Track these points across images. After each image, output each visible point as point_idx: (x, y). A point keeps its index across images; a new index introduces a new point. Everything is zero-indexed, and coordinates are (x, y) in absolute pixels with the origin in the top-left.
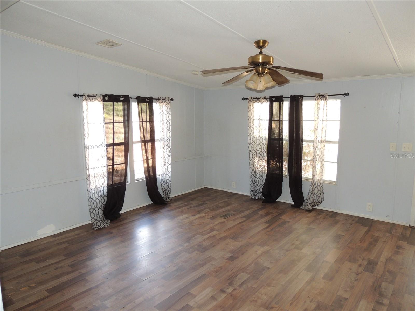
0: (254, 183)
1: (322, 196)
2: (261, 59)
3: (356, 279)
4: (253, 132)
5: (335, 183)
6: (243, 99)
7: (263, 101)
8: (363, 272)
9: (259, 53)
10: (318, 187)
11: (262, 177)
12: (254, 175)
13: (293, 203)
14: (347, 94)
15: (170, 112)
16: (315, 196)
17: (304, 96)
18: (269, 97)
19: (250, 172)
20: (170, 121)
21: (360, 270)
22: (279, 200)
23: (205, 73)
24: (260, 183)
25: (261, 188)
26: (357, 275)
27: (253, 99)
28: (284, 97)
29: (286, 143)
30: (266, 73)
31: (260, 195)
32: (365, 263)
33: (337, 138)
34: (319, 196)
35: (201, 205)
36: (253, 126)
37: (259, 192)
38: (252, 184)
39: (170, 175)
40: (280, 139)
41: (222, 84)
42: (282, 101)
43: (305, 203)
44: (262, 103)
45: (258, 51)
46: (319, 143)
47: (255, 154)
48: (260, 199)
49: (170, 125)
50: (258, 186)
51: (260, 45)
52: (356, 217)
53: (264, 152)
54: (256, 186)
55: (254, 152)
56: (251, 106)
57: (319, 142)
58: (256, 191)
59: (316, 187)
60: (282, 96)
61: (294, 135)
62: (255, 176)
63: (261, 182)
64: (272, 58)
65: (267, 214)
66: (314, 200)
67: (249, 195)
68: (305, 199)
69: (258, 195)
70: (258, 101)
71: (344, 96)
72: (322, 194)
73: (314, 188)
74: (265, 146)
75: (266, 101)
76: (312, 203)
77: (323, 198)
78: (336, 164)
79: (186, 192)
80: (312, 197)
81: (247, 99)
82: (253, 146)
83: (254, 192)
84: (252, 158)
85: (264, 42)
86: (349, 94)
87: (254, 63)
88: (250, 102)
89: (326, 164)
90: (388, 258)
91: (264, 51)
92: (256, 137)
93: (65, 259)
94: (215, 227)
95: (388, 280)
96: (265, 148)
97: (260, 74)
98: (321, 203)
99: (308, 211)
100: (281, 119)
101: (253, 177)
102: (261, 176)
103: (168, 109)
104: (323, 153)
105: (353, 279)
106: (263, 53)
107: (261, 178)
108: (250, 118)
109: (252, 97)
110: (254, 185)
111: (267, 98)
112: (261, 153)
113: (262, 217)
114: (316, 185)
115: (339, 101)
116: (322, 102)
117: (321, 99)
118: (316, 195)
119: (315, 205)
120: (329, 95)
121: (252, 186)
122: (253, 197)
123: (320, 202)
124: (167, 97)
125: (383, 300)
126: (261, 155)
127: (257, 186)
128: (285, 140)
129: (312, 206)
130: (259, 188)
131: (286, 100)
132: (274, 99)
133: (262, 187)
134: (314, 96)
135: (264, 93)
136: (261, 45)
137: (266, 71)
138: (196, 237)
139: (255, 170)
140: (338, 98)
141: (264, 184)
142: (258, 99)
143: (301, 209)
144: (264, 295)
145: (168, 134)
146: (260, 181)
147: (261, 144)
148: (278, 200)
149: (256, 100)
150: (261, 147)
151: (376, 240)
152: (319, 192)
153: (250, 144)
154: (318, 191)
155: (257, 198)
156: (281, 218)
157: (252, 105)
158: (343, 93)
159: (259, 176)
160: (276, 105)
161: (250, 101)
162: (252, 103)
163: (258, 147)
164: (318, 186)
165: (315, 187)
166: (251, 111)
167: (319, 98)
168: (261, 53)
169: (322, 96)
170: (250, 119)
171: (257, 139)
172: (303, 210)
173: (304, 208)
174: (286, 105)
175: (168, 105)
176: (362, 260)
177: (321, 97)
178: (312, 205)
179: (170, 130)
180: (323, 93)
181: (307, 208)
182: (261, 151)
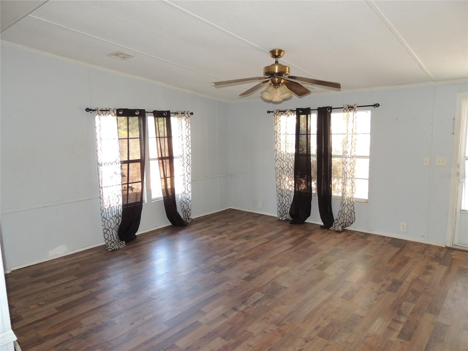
0: (281, 202)
1: (353, 215)
2: (277, 69)
3: (377, 298)
4: (279, 147)
5: (366, 202)
6: (269, 112)
7: (289, 113)
8: (386, 291)
9: (275, 63)
10: (348, 206)
11: (290, 197)
12: (281, 194)
13: (322, 224)
14: (377, 105)
15: (189, 127)
16: (345, 216)
17: (332, 108)
18: (296, 110)
19: (277, 191)
20: (190, 137)
21: (383, 289)
22: (308, 220)
23: (218, 84)
24: (287, 203)
25: (288, 208)
26: (379, 294)
27: (279, 112)
28: (311, 109)
29: (314, 159)
30: (282, 84)
31: (288, 216)
32: (390, 283)
33: (367, 153)
34: (349, 215)
35: (223, 226)
36: (279, 141)
37: (287, 212)
38: (279, 204)
39: (190, 194)
40: (308, 155)
41: (239, 96)
42: (310, 113)
43: (335, 224)
44: (289, 116)
45: (273, 61)
46: (349, 158)
47: (282, 171)
48: (287, 220)
49: (190, 140)
50: (286, 206)
51: (276, 54)
52: (389, 238)
53: (292, 169)
54: (283, 206)
55: (280, 169)
56: (276, 119)
57: (348, 158)
58: (284, 211)
59: (346, 206)
60: (310, 108)
61: (323, 150)
62: (282, 196)
63: (288, 202)
64: (287, 67)
65: (293, 235)
66: (344, 220)
67: (276, 216)
68: (335, 219)
69: (285, 216)
70: (284, 114)
71: (375, 107)
72: (353, 213)
73: (344, 207)
74: (292, 162)
75: (293, 114)
76: (342, 223)
77: (354, 218)
78: (367, 181)
79: (208, 213)
80: (342, 217)
81: (272, 112)
82: (279, 163)
83: (282, 212)
84: (279, 176)
85: (280, 51)
86: (379, 105)
87: (269, 73)
88: (276, 115)
89: (357, 182)
90: (415, 278)
91: (281, 60)
92: (282, 152)
93: (76, 279)
94: (235, 248)
95: (410, 300)
96: (292, 165)
97: (276, 85)
98: (352, 223)
99: (338, 232)
100: (308, 133)
101: (280, 196)
102: (288, 195)
103: (187, 124)
104: (353, 169)
105: (373, 299)
106: (279, 63)
107: (288, 197)
108: (276, 132)
109: (277, 110)
110: (281, 205)
111: (294, 111)
112: (288, 170)
113: (287, 238)
114: (347, 204)
115: (369, 112)
116: (351, 113)
117: (350, 110)
118: (346, 214)
119: (346, 225)
120: (358, 107)
121: (279, 206)
122: (281, 218)
123: (351, 222)
124: (186, 110)
125: (400, 318)
126: (288, 172)
127: (284, 206)
128: (314, 156)
129: (343, 227)
130: (286, 208)
131: (314, 113)
132: (301, 112)
133: (290, 207)
134: (343, 108)
135: (281, 104)
136: (277, 54)
137: (282, 81)
138: (213, 258)
139: (282, 189)
140: (369, 110)
141: (292, 204)
142: (284, 112)
143: (330, 230)
144: (277, 312)
145: (188, 151)
146: (287, 200)
147: (288, 160)
148: (306, 221)
149: (282, 113)
150: (288, 164)
151: (406, 261)
152: (350, 211)
153: (276, 161)
154: (349, 210)
155: (284, 219)
156: (307, 239)
157: (278, 119)
158: (374, 104)
159: (286, 195)
160: (303, 117)
161: (276, 114)
162: (278, 116)
163: (284, 163)
164: (348, 204)
165: (345, 205)
166: (278, 125)
167: (348, 110)
168: (277, 62)
169: (351, 108)
170: (276, 134)
171: (284, 155)
172: (333, 231)
173: (333, 229)
174: (314, 118)
175: (187, 120)
176: (387, 280)
177: (350, 109)
178: (342, 225)
179: (190, 146)
180: (352, 104)
181: (336, 229)
182: (288, 168)
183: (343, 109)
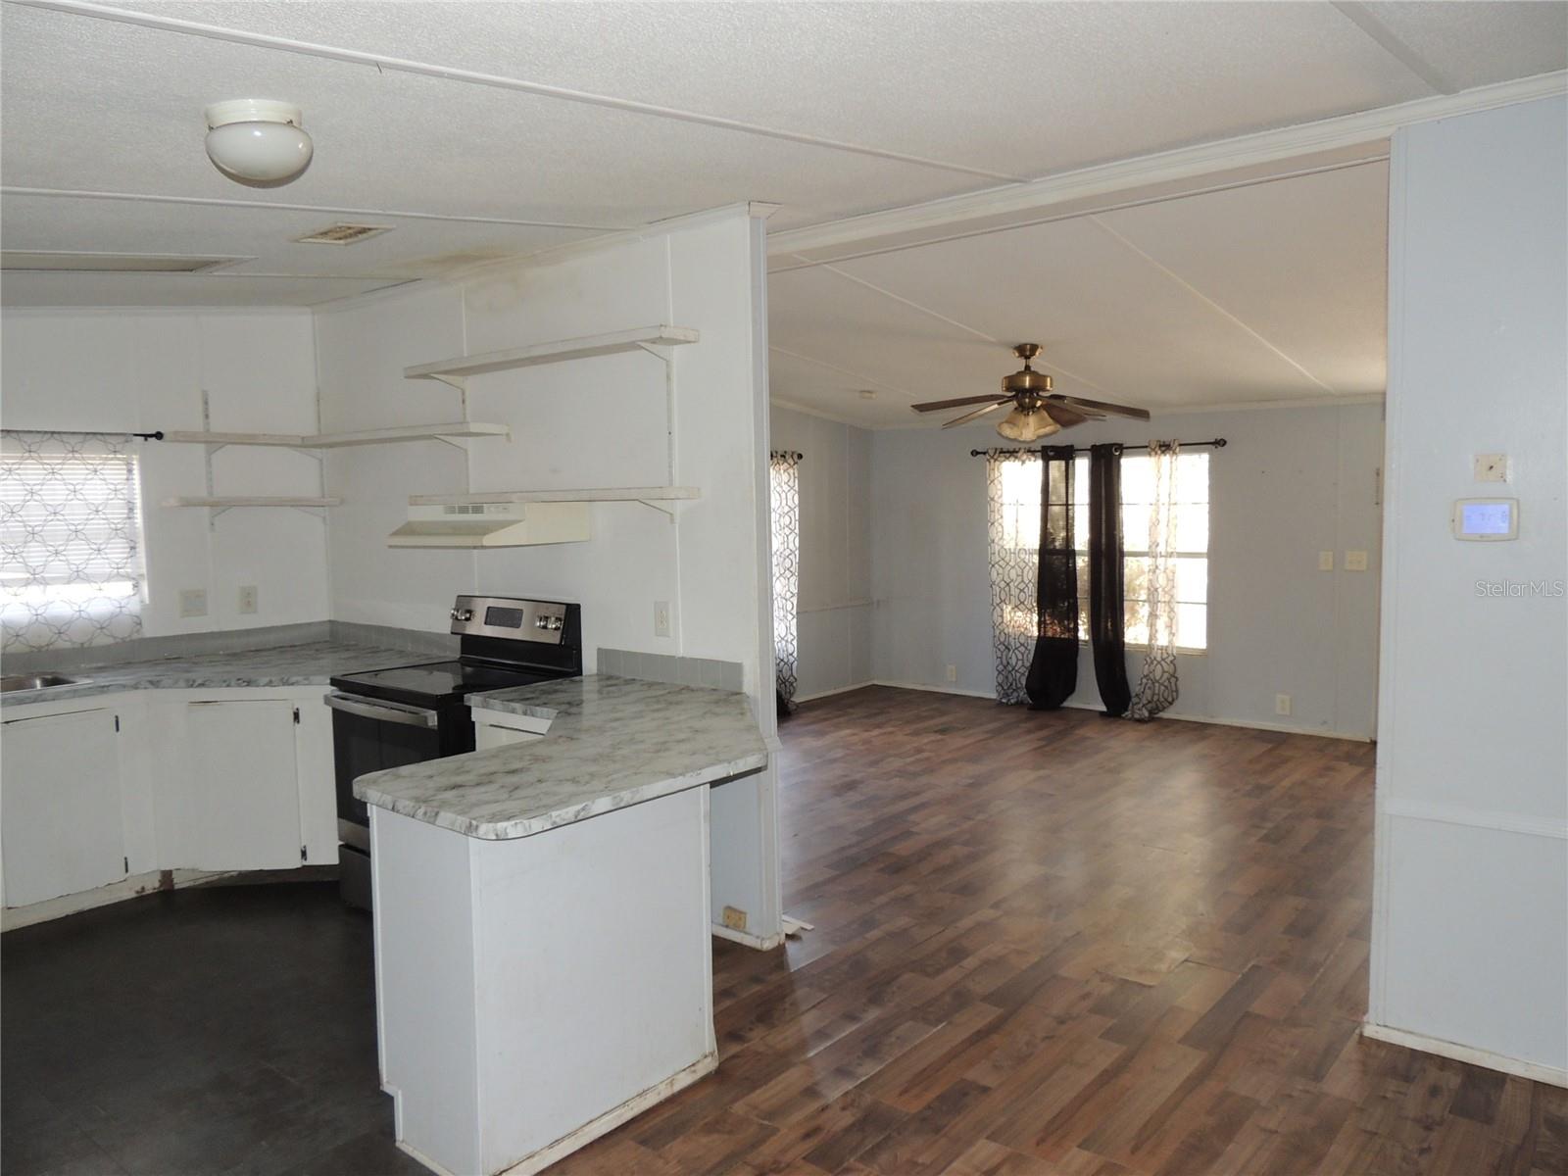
0: (1005, 662)
1: (1173, 684)
2: (1027, 382)
4: (1000, 534)
5: (1202, 656)
6: (975, 453)
7: (1025, 457)
8: (1241, 797)
9: (1023, 369)
10: (1163, 663)
11: (1026, 648)
12: (1004, 645)
13: (1103, 708)
14: (1220, 443)
15: (796, 488)
16: (1157, 685)
17: (1124, 446)
18: (1041, 449)
19: (994, 636)
20: (797, 510)
21: (1237, 794)
22: (1071, 703)
24: (1020, 663)
25: (1023, 674)
27: (1000, 453)
28: (1076, 448)
29: (1082, 563)
30: (1039, 408)
31: (1022, 694)
32: (1250, 787)
33: (1202, 543)
34: (1166, 684)
36: (1000, 521)
37: (1019, 685)
38: (1001, 667)
39: (795, 642)
40: (1069, 553)
42: (1073, 458)
43: (1133, 705)
44: (1023, 462)
45: (1021, 364)
46: (1163, 559)
47: (1007, 589)
48: (1020, 704)
49: (797, 518)
50: (1016, 672)
51: (1026, 351)
52: (1253, 729)
53: (1030, 585)
54: (1010, 672)
55: (1003, 584)
56: (994, 470)
57: (1161, 556)
58: (1011, 685)
59: (1159, 663)
60: (1072, 446)
61: (1103, 540)
62: (1006, 647)
63: (1023, 660)
64: (1049, 379)
65: (1040, 728)
66: (1154, 694)
67: (993, 696)
68: (1133, 694)
69: (1015, 694)
70: (1012, 459)
71: (1216, 447)
72: (1173, 680)
73: (1152, 667)
74: (1031, 568)
75: (1033, 459)
76: (1149, 702)
77: (1177, 691)
78: (1205, 607)
80: (1149, 688)
81: (984, 453)
82: (1001, 571)
83: (1006, 688)
84: (999, 601)
85: (1034, 348)
86: (1225, 443)
87: (1012, 383)
88: (992, 461)
89: (1180, 609)
90: (1297, 782)
91: (1037, 363)
92: (1007, 547)
95: (1284, 805)
96: (1031, 575)
97: (1024, 409)
98: (1171, 703)
99: (1141, 721)
100: (1070, 502)
101: (1002, 648)
102: (1022, 645)
103: (792, 480)
104: (1171, 580)
106: (1032, 369)
107: (1022, 649)
108: (992, 499)
109: (996, 449)
110: (1005, 669)
111: (1035, 451)
112: (1022, 586)
114: (1159, 659)
115: (1204, 458)
116: (1166, 459)
117: (1163, 452)
118: (1158, 682)
119: (1157, 707)
120: (1181, 445)
121: (1000, 673)
122: (1004, 701)
123: (1170, 699)
124: (789, 449)
126: (1022, 591)
127: (1013, 673)
128: (1082, 553)
129: (1150, 712)
130: (1018, 675)
131: (1082, 456)
132: (1052, 454)
133: (1026, 674)
134: (1146, 447)
136: (1028, 353)
137: (1039, 403)
139: (1006, 631)
140: (1204, 451)
141: (1032, 665)
142: (1011, 453)
143: (1124, 718)
145: (794, 542)
146: (1020, 657)
147: (1023, 565)
148: (1066, 704)
149: (1008, 455)
150: (1023, 572)
152: (1166, 675)
153: (993, 566)
154: (1164, 672)
155: (1012, 701)
156: (1077, 732)
157: (998, 469)
158: (1214, 441)
159: (1018, 645)
160: (1057, 467)
161: (992, 457)
162: (997, 463)
163: (1013, 572)
164: (1163, 660)
165: (1155, 662)
166: (996, 481)
167: (1159, 452)
168: (1027, 368)
169: (1165, 447)
170: (992, 503)
171: (1011, 553)
172: (1130, 719)
173: (1130, 716)
174: (1082, 466)
175: (791, 471)
176: (1245, 785)
177: (1163, 449)
178: (1149, 706)
179: (797, 531)
180: (1166, 439)
181: (1136, 716)
182: (1023, 581)
183: (1149, 449)
